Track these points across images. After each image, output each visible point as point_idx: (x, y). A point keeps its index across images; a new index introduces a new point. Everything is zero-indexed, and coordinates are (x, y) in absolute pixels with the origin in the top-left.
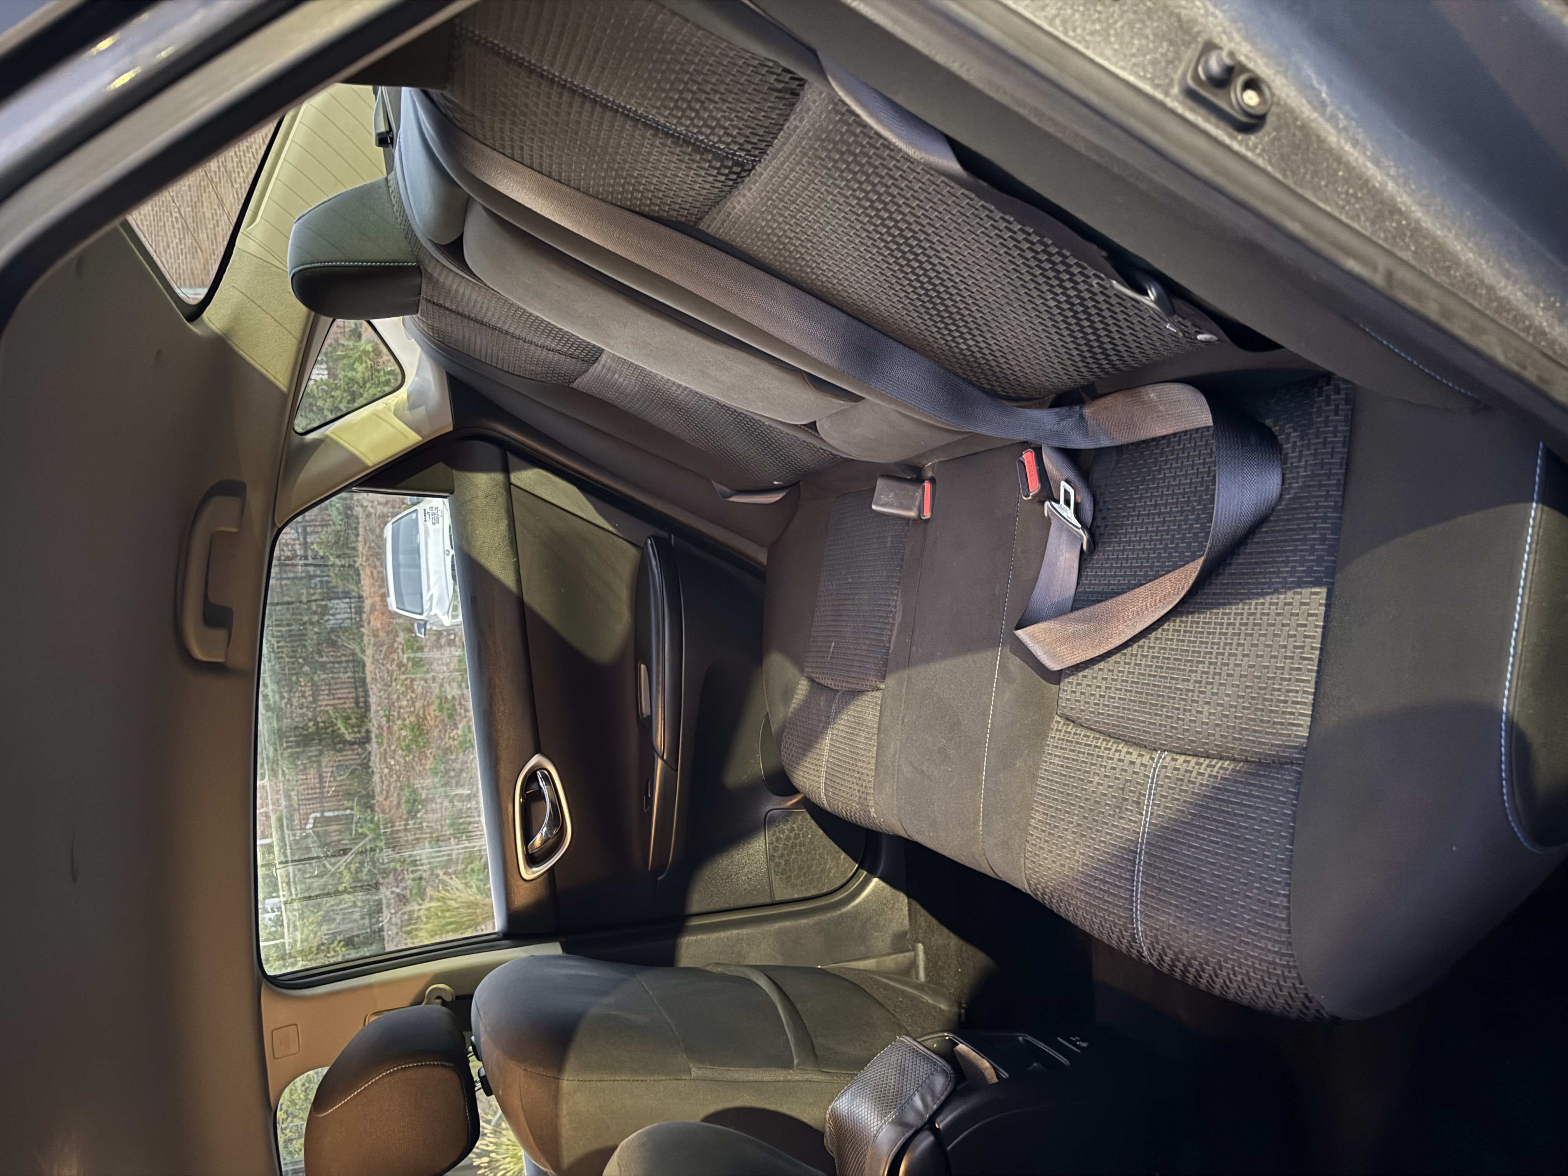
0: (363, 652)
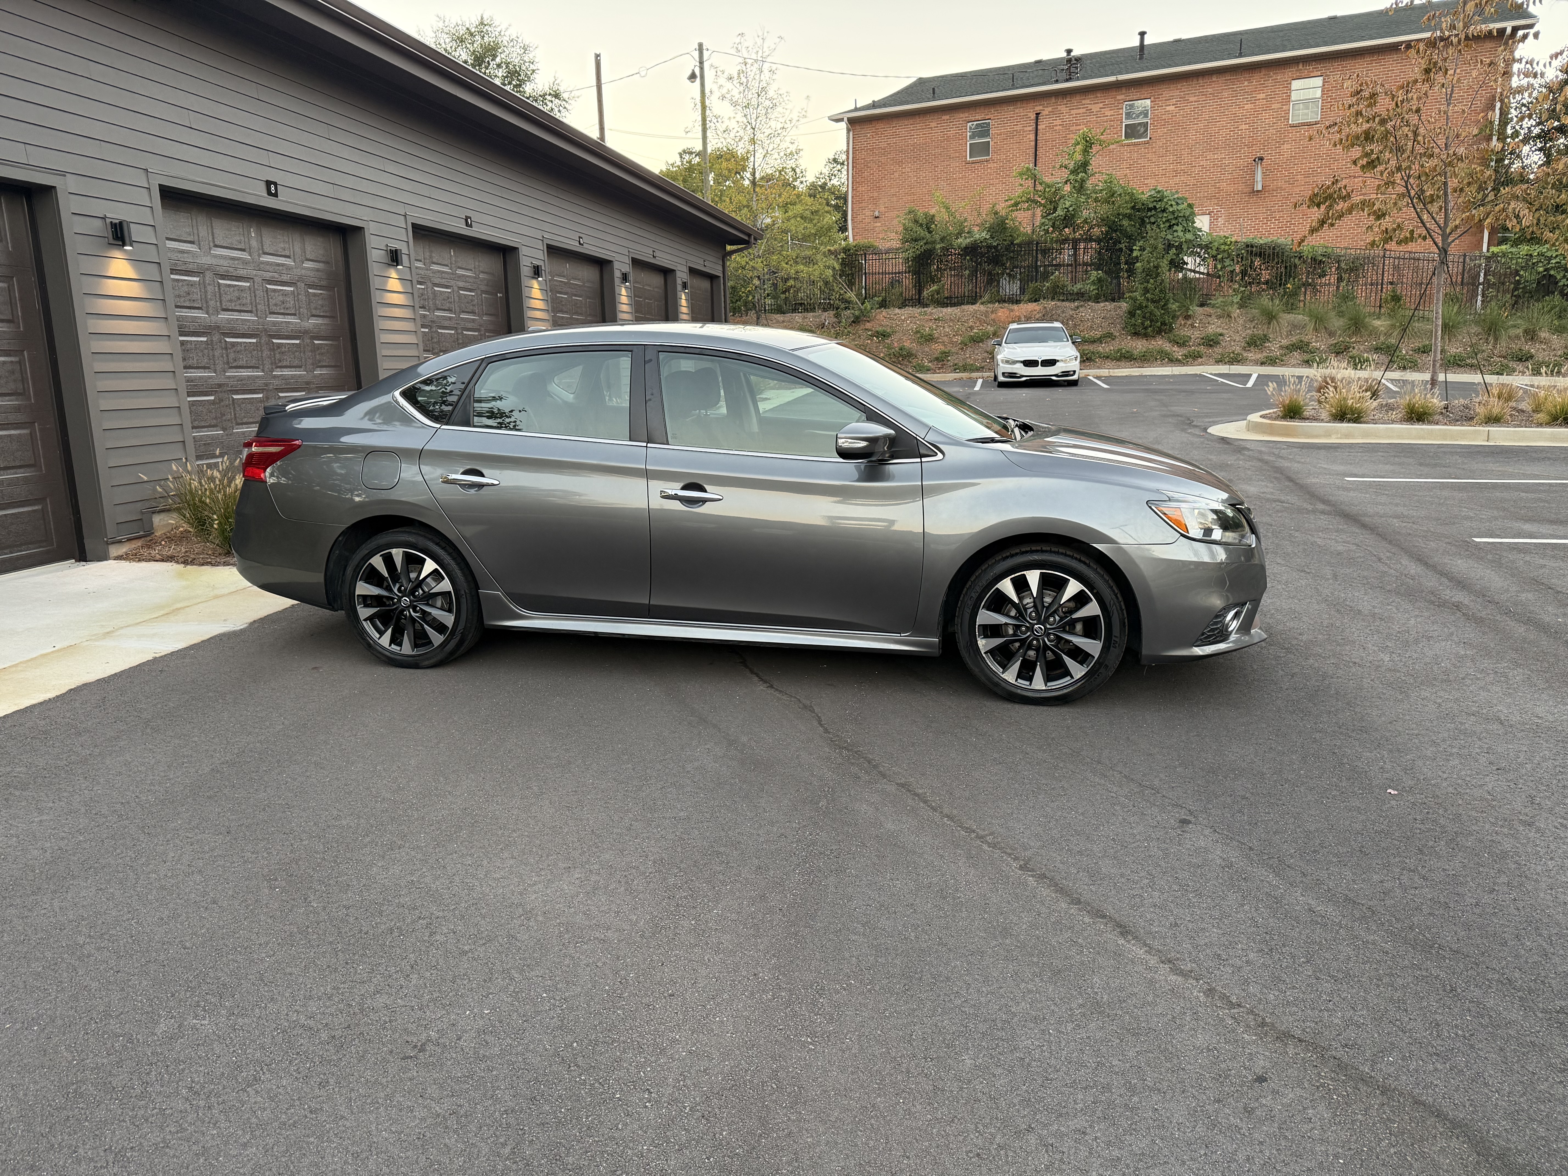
0: (982, 303)
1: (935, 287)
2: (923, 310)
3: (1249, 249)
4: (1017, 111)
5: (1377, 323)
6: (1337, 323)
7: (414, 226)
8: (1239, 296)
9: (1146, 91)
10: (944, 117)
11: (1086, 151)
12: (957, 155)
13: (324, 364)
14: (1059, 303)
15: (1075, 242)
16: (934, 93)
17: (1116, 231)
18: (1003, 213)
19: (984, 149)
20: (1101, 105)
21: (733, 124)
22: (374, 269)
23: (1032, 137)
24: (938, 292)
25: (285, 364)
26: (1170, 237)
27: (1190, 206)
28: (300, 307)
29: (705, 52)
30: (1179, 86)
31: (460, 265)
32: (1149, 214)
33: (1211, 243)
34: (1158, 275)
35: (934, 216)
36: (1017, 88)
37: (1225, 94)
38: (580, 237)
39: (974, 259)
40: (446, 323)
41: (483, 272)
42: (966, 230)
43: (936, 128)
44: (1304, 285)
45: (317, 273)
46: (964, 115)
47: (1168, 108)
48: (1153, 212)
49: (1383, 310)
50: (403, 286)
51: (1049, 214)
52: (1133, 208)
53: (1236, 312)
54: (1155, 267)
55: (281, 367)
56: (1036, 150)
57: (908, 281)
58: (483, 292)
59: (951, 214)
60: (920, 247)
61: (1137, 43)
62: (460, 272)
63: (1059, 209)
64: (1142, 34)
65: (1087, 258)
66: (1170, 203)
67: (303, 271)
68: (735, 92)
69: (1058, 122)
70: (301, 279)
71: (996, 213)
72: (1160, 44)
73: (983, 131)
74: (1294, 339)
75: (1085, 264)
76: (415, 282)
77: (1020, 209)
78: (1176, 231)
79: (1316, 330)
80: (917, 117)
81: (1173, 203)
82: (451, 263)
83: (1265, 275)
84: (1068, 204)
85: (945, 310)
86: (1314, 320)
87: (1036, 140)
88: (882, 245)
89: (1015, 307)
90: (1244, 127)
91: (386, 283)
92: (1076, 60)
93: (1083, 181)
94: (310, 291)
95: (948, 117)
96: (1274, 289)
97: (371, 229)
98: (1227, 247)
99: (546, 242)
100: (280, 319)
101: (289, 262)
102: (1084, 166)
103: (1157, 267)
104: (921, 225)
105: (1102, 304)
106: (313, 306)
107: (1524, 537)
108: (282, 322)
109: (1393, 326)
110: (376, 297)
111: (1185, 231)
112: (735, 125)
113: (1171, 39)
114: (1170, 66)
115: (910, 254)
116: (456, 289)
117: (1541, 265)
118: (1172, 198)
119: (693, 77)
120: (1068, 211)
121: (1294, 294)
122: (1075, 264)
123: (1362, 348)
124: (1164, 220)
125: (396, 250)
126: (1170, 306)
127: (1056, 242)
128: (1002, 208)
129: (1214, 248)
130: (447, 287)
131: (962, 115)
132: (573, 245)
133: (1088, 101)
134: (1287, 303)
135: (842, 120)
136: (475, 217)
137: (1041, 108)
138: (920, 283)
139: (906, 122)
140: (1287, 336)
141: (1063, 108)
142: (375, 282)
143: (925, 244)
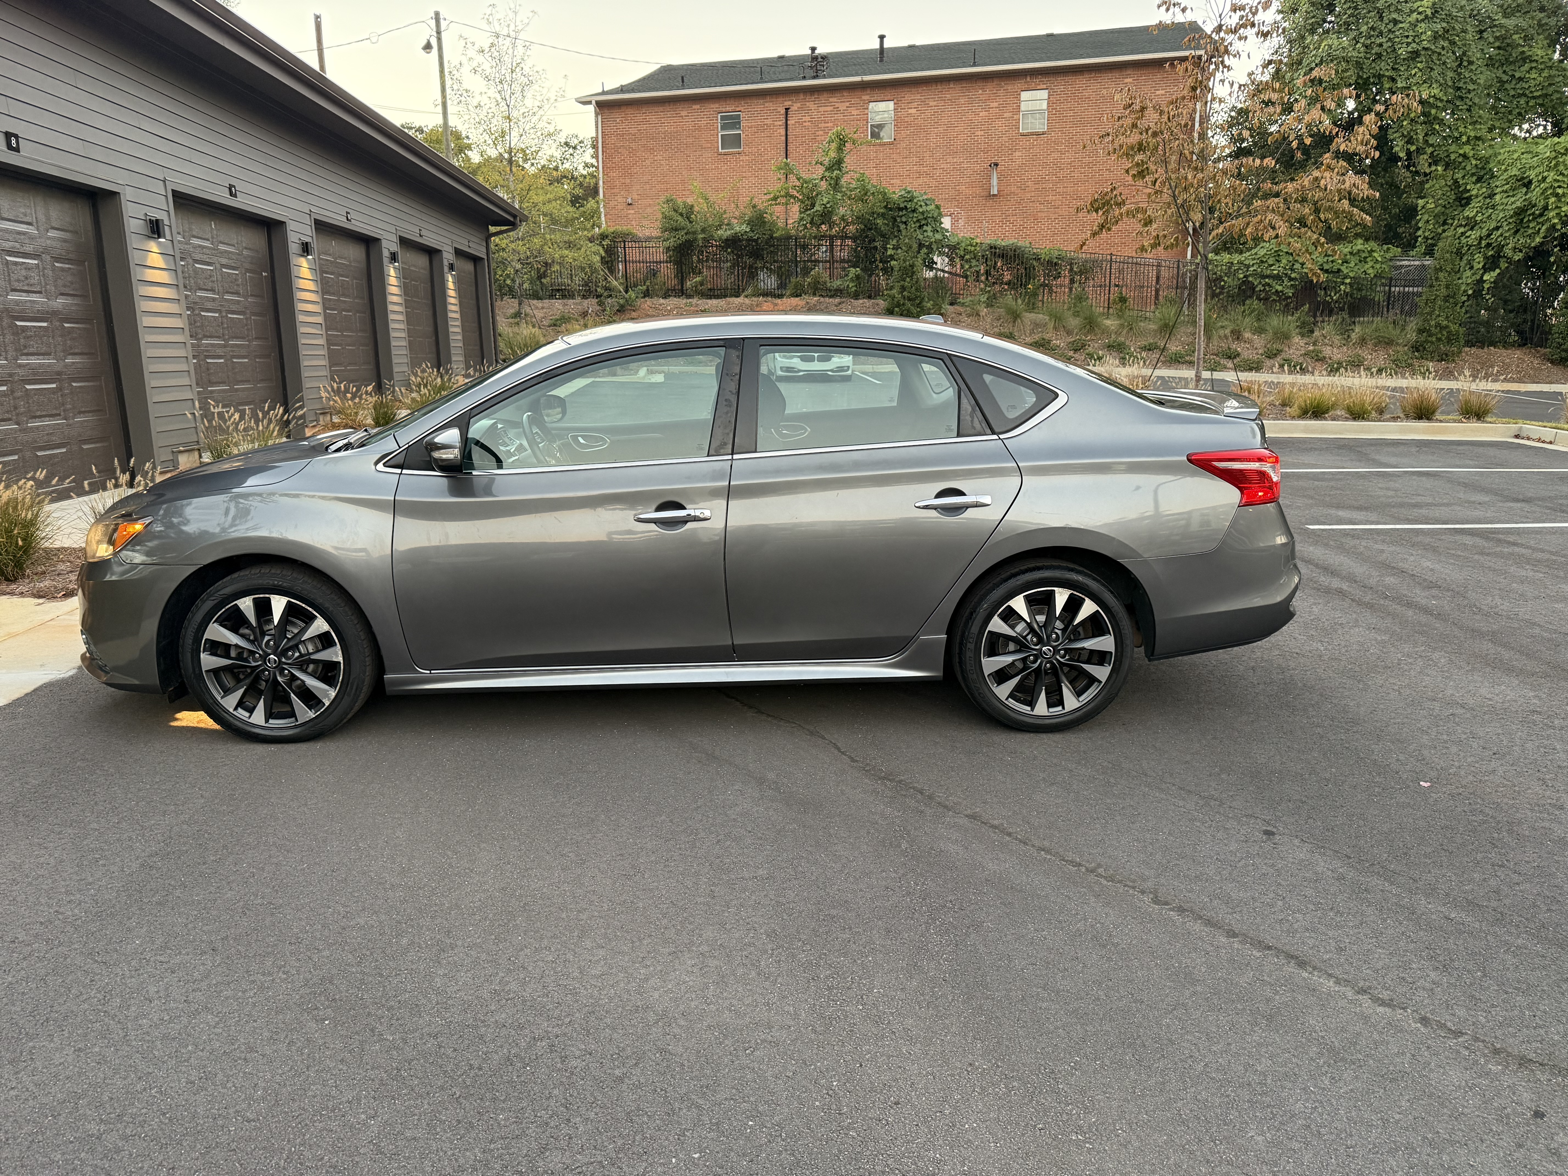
1: (698, 279)
2: (688, 301)
3: (993, 250)
4: (767, 105)
5: (1108, 322)
6: (1074, 322)
7: (175, 193)
8: (986, 296)
9: (889, 93)
10: (695, 107)
11: (840, 149)
12: (709, 145)
13: (76, 351)
14: (822, 299)
15: (832, 238)
16: (683, 82)
17: (871, 229)
18: (761, 207)
19: (733, 141)
20: (847, 104)
21: (484, 100)
22: (134, 242)
23: (783, 132)
24: (702, 284)
25: (31, 350)
26: (921, 237)
27: (938, 207)
28: (46, 284)
29: (442, 21)
30: (920, 90)
31: (221, 239)
32: (901, 213)
33: (958, 244)
34: (913, 273)
35: (692, 206)
36: (766, 82)
37: (962, 101)
38: (347, 213)
39: (736, 252)
40: (209, 305)
41: (246, 248)
42: (726, 221)
43: (688, 117)
44: (1041, 285)
45: (64, 244)
46: (715, 106)
47: (910, 111)
48: (904, 212)
49: (1111, 310)
50: (166, 262)
51: (807, 210)
52: (886, 207)
53: (984, 311)
54: (910, 266)
55: (27, 354)
56: (787, 146)
57: (667, 271)
58: (247, 270)
59: (710, 205)
60: (682, 237)
61: (876, 45)
62: (222, 247)
63: (817, 204)
64: (882, 38)
65: (845, 254)
66: (919, 204)
67: (48, 242)
68: (486, 66)
69: (807, 118)
70: (46, 251)
71: (754, 207)
72: (895, 48)
73: (732, 122)
74: (1037, 337)
75: (843, 261)
76: (178, 258)
77: (779, 204)
78: (926, 231)
79: (1055, 328)
80: (667, 104)
81: (923, 204)
82: (213, 238)
83: (1007, 277)
84: (825, 200)
85: (710, 302)
86: (1053, 320)
87: (787, 135)
88: (640, 233)
89: (779, 301)
90: (979, 133)
91: (145, 258)
92: (822, 58)
93: (838, 179)
94: (57, 264)
95: (698, 107)
96: (1016, 289)
97: (127, 195)
98: (973, 248)
99: (314, 216)
100: (24, 297)
101: (31, 230)
102: (838, 164)
103: (912, 266)
104: (681, 215)
105: (861, 301)
106: (60, 282)
107: (1346, 524)
108: (26, 301)
109: (1122, 326)
110: (137, 274)
111: (935, 231)
112: (487, 101)
113: (906, 45)
114: (911, 70)
115: (671, 243)
116: (218, 266)
117: (1240, 272)
118: (921, 199)
119: (428, 47)
120: (826, 208)
121: (1035, 294)
122: (832, 261)
123: (1096, 345)
124: (915, 220)
125: (157, 220)
126: (924, 304)
127: (815, 238)
128: (761, 201)
129: (962, 249)
130: (209, 264)
131: (712, 106)
132: (340, 221)
133: (835, 100)
134: (1028, 303)
135: (590, 103)
136: (239, 186)
137: (790, 103)
138: (682, 274)
139: (656, 109)
140: (1030, 335)
141: (811, 105)
142: (134, 257)
143: (686, 234)
